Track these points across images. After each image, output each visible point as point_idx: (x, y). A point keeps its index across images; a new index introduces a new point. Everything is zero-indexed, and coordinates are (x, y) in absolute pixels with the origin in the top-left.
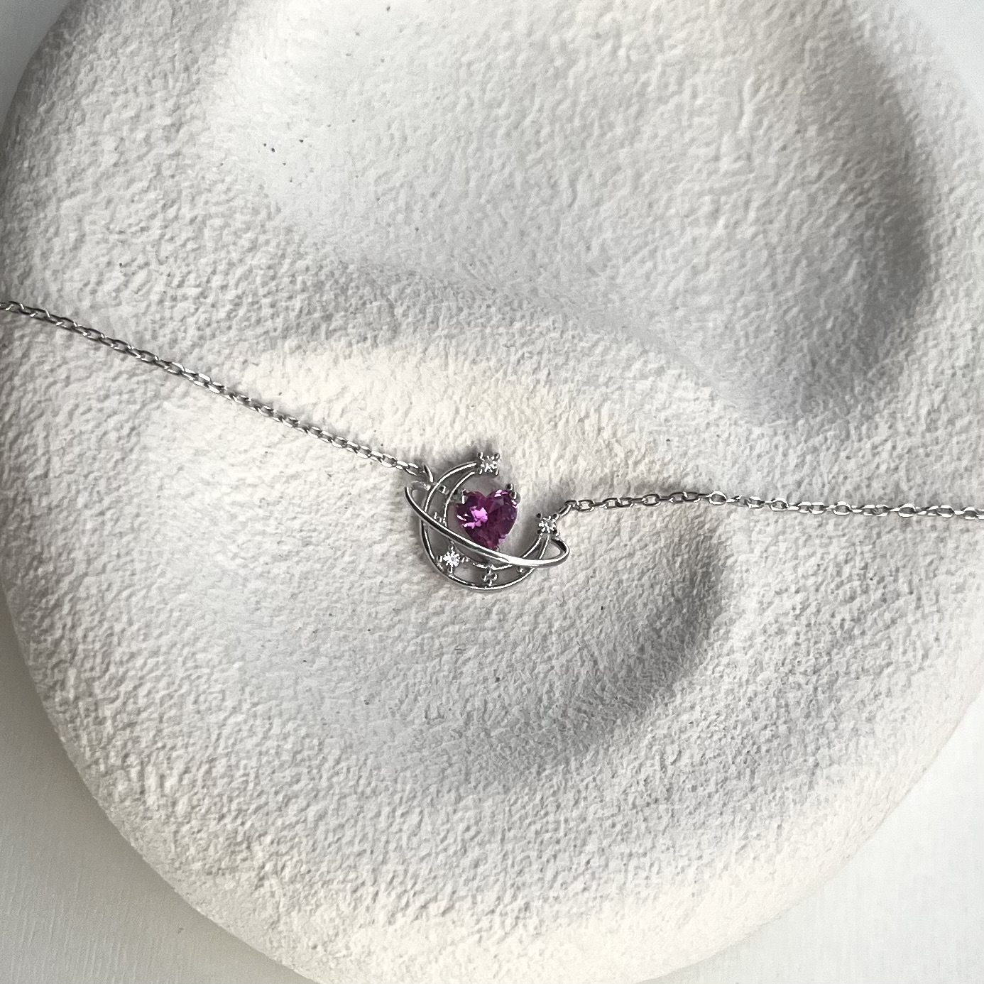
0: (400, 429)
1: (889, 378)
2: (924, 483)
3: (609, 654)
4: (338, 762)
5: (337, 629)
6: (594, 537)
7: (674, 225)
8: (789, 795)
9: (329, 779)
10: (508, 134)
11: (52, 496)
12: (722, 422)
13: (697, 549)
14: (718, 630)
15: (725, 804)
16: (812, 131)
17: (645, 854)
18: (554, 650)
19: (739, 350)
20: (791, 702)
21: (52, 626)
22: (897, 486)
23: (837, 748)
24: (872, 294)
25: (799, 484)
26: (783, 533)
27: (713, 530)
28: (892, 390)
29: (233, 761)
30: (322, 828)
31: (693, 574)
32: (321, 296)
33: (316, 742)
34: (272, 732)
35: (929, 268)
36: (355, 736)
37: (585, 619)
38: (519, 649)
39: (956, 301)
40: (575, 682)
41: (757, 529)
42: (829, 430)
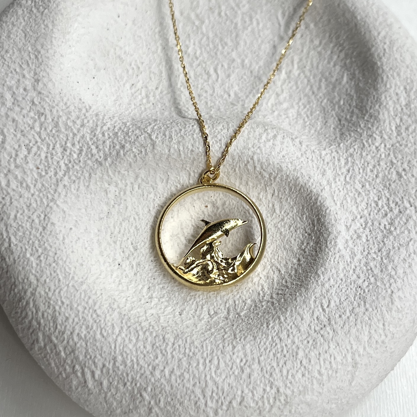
1: (375, 117)
2: (403, 158)
3: (285, 266)
4: (174, 344)
5: (159, 284)
8: (384, 309)
9: (172, 353)
11: (15, 254)
12: (307, 153)
13: (312, 209)
14: (331, 243)
15: (356, 320)
17: (326, 352)
20: (373, 267)
21: (27, 314)
22: (392, 162)
23: (399, 283)
24: (357, 86)
25: (349, 171)
26: (348, 194)
27: (316, 199)
28: (377, 122)
29: (125, 355)
30: (173, 377)
31: (313, 221)
33: (161, 337)
34: (140, 337)
35: (378, 68)
36: (178, 331)
37: (269, 253)
39: (394, 78)
40: (272, 282)
41: (336, 195)
42: (355, 145)
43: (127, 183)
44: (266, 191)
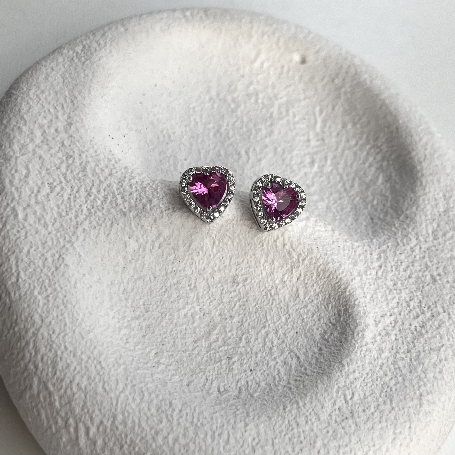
0: (188, 253)
1: (411, 219)
2: (438, 262)
3: (304, 353)
5: (167, 351)
6: (287, 299)
7: (295, 168)
8: (412, 411)
9: (178, 420)
10: (215, 135)
12: (340, 240)
13: (339, 299)
14: (358, 334)
15: (381, 418)
16: (350, 126)
17: (347, 446)
18: (276, 354)
19: (336, 216)
20: (401, 366)
22: (426, 264)
23: (429, 386)
24: (393, 188)
25: (381, 267)
26: (378, 289)
27: (346, 288)
28: (413, 223)
29: (126, 414)
30: (177, 446)
31: (339, 311)
32: (145, 192)
33: (168, 402)
34: (144, 398)
35: (418, 172)
36: (187, 399)
37: (289, 339)
38: (259, 355)
39: (433, 184)
40: (290, 369)
41: (366, 287)
42: (389, 242)
43: (148, 240)
44: (292, 273)
